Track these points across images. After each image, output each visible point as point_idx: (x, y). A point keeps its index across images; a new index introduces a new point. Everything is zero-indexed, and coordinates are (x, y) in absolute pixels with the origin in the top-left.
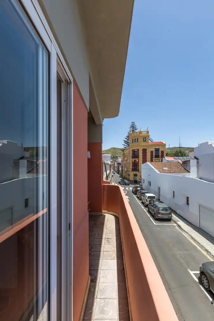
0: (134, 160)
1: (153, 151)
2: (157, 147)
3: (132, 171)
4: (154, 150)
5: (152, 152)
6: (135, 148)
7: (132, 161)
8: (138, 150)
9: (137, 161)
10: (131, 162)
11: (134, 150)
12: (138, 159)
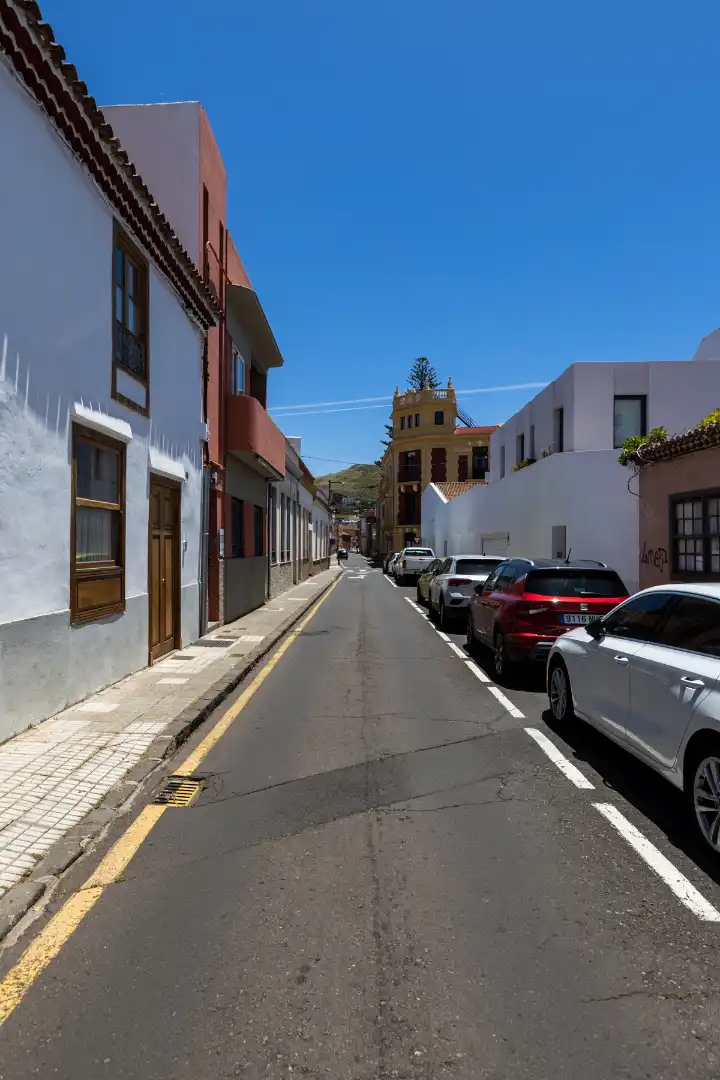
0: (406, 487)
1: (466, 457)
2: (480, 444)
3: (401, 523)
4: (468, 451)
5: (463, 460)
6: (410, 447)
7: (400, 489)
8: (418, 452)
9: (415, 489)
10: (397, 495)
11: (406, 453)
12: (417, 482)
